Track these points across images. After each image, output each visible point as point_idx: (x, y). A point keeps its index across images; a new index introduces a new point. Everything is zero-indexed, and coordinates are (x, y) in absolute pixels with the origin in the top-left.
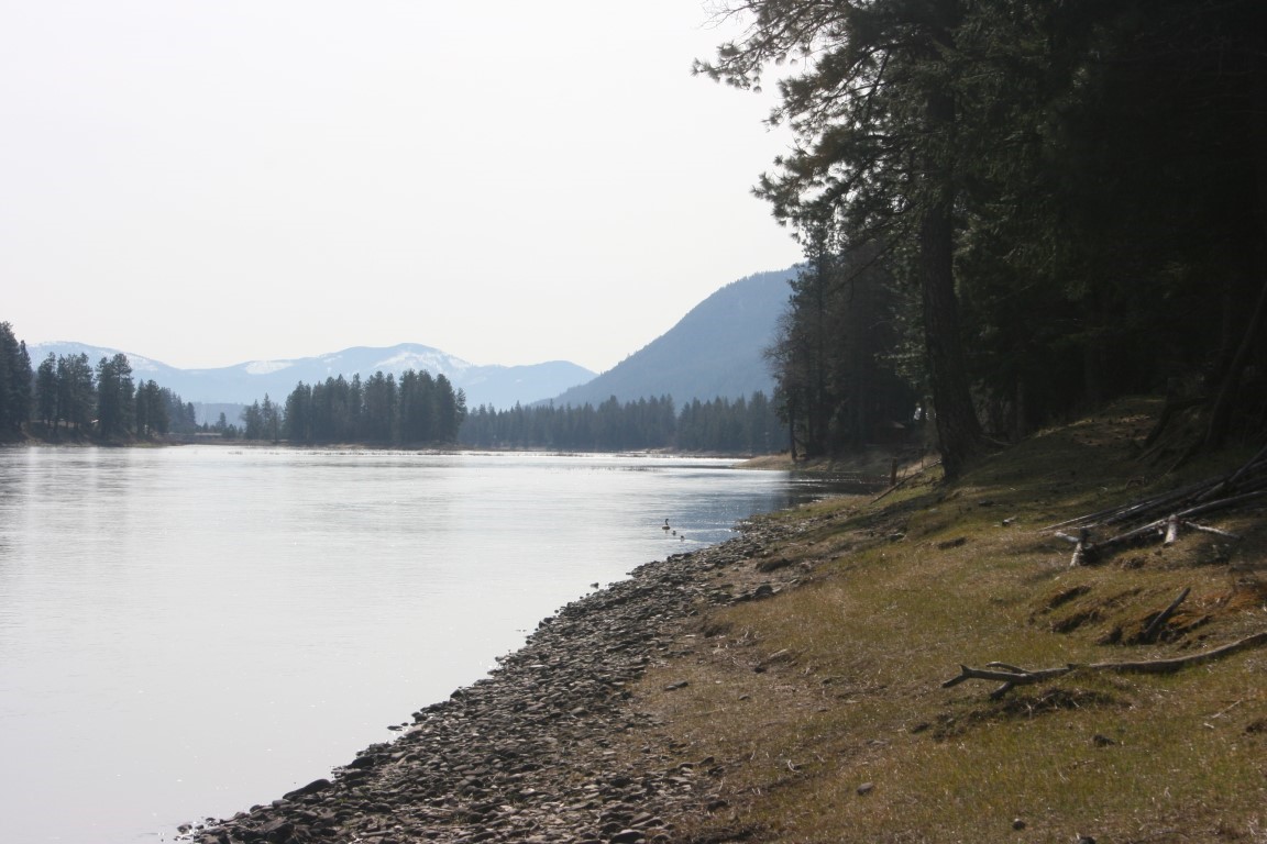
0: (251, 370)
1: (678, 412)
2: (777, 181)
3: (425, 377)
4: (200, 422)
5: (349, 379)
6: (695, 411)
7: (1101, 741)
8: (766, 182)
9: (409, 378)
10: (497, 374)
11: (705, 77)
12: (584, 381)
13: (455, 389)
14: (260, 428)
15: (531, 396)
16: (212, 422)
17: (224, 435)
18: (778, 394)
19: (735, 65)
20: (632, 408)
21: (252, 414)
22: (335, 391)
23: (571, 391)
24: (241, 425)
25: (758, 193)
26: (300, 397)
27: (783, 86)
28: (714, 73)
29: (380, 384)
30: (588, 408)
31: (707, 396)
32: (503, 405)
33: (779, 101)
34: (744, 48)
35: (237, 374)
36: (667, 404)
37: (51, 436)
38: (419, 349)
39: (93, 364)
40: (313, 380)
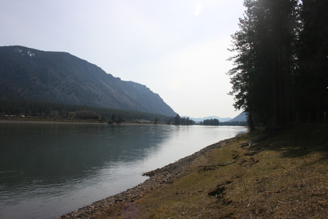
0: (201, 118)
1: (239, 122)
2: (235, 104)
3: (216, 119)
4: (196, 123)
5: (209, 119)
6: (241, 122)
7: (205, 176)
8: (234, 104)
9: (214, 119)
10: (223, 119)
11: (228, 95)
12: (231, 119)
13: (218, 120)
14: (201, 124)
15: (226, 121)
16: (197, 123)
17: (198, 124)
18: (247, 121)
19: (231, 93)
20: (235, 122)
21: (200, 122)
22: (208, 120)
23: (230, 120)
24: (199, 123)
25: (233, 105)
26: (204, 121)
27: (235, 95)
28: (229, 94)
29: (212, 120)
30: (231, 122)
31: (242, 121)
32: (223, 122)
33: (235, 97)
34: (232, 92)
35: (199, 119)
36: (238, 122)
37: (182, 124)
38: (216, 116)
39: (186, 118)
40: (206, 119)
